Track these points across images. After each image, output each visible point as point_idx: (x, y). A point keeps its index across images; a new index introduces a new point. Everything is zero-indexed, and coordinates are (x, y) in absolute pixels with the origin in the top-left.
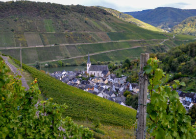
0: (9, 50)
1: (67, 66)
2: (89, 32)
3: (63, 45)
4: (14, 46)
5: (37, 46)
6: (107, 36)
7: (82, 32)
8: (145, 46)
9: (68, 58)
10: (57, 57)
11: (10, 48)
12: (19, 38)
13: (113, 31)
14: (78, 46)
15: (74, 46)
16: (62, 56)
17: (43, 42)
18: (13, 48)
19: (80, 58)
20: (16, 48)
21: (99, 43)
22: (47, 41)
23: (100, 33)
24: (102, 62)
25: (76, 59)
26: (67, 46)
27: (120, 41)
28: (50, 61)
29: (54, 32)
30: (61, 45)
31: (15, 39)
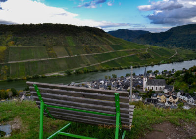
0: (43, 61)
1: (91, 72)
2: (98, 45)
3: (83, 55)
4: (47, 58)
5: (64, 57)
6: (110, 47)
7: (94, 45)
8: (138, 54)
9: (89, 65)
10: (81, 65)
11: (43, 59)
12: (50, 51)
13: (113, 44)
14: (94, 55)
15: (91, 55)
16: (84, 64)
17: (68, 53)
18: (46, 59)
19: (98, 65)
20: (48, 59)
21: (107, 52)
22: (71, 52)
23: (106, 45)
24: (116, 68)
25: (96, 65)
26: (86, 56)
27: (120, 51)
28: (77, 68)
29: (75, 46)
30: (81, 55)
31: (46, 51)
